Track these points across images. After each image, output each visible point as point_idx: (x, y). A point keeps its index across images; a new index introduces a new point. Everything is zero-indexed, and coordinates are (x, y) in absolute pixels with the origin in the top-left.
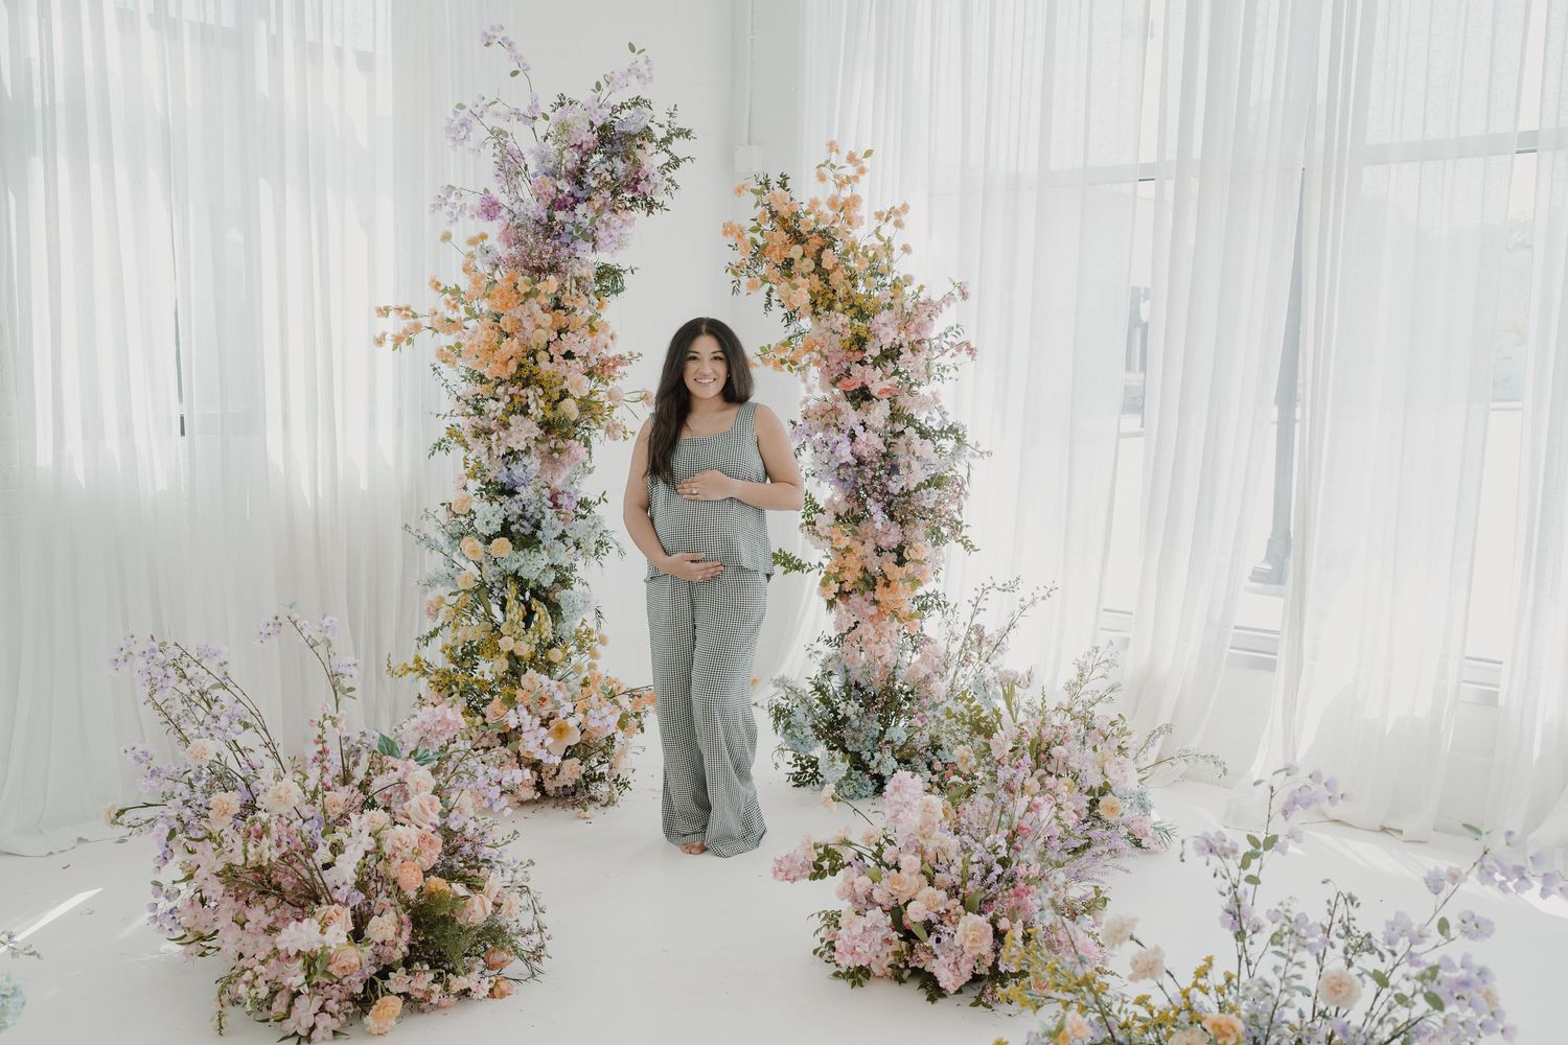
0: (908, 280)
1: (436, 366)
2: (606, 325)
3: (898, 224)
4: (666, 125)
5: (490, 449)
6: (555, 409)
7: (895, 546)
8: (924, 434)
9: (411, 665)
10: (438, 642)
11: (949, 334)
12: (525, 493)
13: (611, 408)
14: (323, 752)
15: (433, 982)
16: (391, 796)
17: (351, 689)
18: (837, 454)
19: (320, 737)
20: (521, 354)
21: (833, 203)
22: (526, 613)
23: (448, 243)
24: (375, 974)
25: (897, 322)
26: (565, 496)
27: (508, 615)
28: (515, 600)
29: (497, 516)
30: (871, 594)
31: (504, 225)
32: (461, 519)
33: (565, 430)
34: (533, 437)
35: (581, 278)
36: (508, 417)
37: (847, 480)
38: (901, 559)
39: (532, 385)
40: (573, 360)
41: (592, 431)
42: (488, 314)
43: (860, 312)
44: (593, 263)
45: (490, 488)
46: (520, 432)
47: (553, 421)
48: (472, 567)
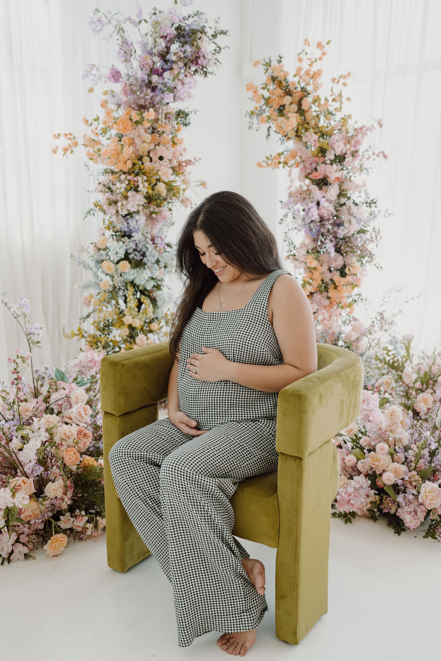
0: (349, 117)
1: (87, 164)
2: (181, 140)
3: (344, 84)
4: (214, 28)
5: (117, 212)
6: (153, 189)
7: (339, 267)
8: (356, 205)
9: (77, 332)
10: (91, 320)
11: (369, 150)
12: (137, 236)
13: (184, 190)
14: (18, 379)
15: (88, 522)
16: (61, 405)
17: (38, 342)
18: (310, 215)
19: (15, 369)
20: (134, 158)
21: (307, 73)
22: (138, 304)
23: (92, 93)
24: (52, 517)
25: (344, 140)
26: (159, 239)
27: (128, 304)
28: (132, 297)
29: (122, 249)
30: (326, 293)
31: (123, 84)
32: (102, 252)
33: (159, 201)
34: (141, 204)
35: (167, 113)
36: (127, 192)
37: (314, 230)
38: (344, 274)
39: (141, 175)
40: (163, 161)
41: (173, 204)
42: (115, 136)
43: (323, 135)
44: (174, 107)
45: (117, 234)
46: (134, 201)
47: (152, 196)
48: (108, 278)
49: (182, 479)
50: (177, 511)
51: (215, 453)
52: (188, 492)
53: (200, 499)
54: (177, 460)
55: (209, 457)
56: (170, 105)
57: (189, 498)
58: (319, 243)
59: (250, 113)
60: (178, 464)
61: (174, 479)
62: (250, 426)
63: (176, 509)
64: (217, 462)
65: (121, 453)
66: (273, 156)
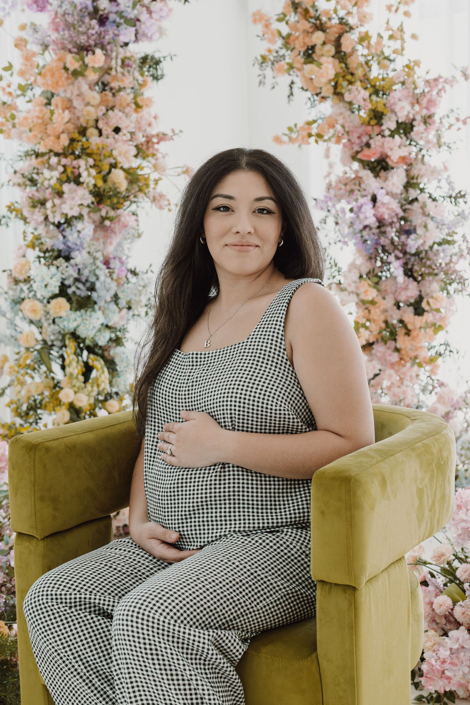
0: (417, 63)
2: (150, 102)
3: (407, 14)
5: (46, 218)
6: (105, 180)
7: (412, 301)
8: (435, 200)
10: (5, 399)
11: (450, 115)
12: (79, 257)
13: (156, 181)
18: (362, 216)
20: (72, 131)
22: (84, 370)
25: (410, 99)
26: (117, 261)
27: (67, 370)
28: (73, 357)
29: (55, 279)
30: (393, 343)
31: (53, 13)
32: (22, 285)
33: (115, 200)
34: (86, 204)
35: (126, 58)
36: (61, 185)
37: (369, 242)
38: (420, 311)
39: (84, 157)
40: (120, 134)
41: (139, 204)
42: (40, 96)
43: (376, 92)
44: (136, 51)
45: (47, 255)
46: (73, 199)
47: (104, 190)
48: (34, 329)
49: (151, 633)
50: (142, 693)
51: (207, 587)
52: (160, 657)
53: (182, 667)
54: (141, 602)
55: (197, 593)
56: (131, 46)
57: (162, 667)
58: (379, 264)
59: (260, 60)
60: (143, 607)
61: (136, 635)
62: (267, 541)
63: (141, 688)
64: (212, 602)
65: (45, 597)
66: (298, 126)
